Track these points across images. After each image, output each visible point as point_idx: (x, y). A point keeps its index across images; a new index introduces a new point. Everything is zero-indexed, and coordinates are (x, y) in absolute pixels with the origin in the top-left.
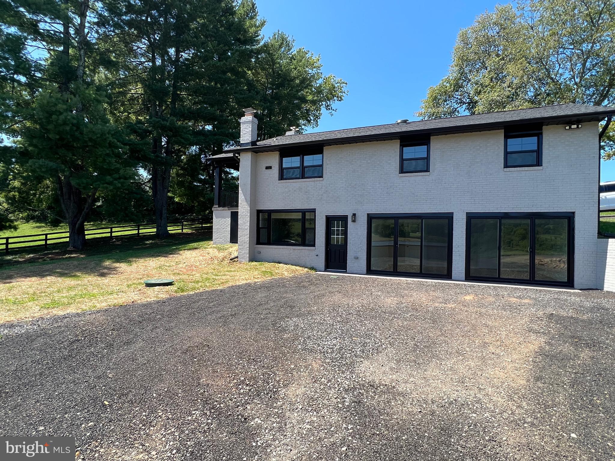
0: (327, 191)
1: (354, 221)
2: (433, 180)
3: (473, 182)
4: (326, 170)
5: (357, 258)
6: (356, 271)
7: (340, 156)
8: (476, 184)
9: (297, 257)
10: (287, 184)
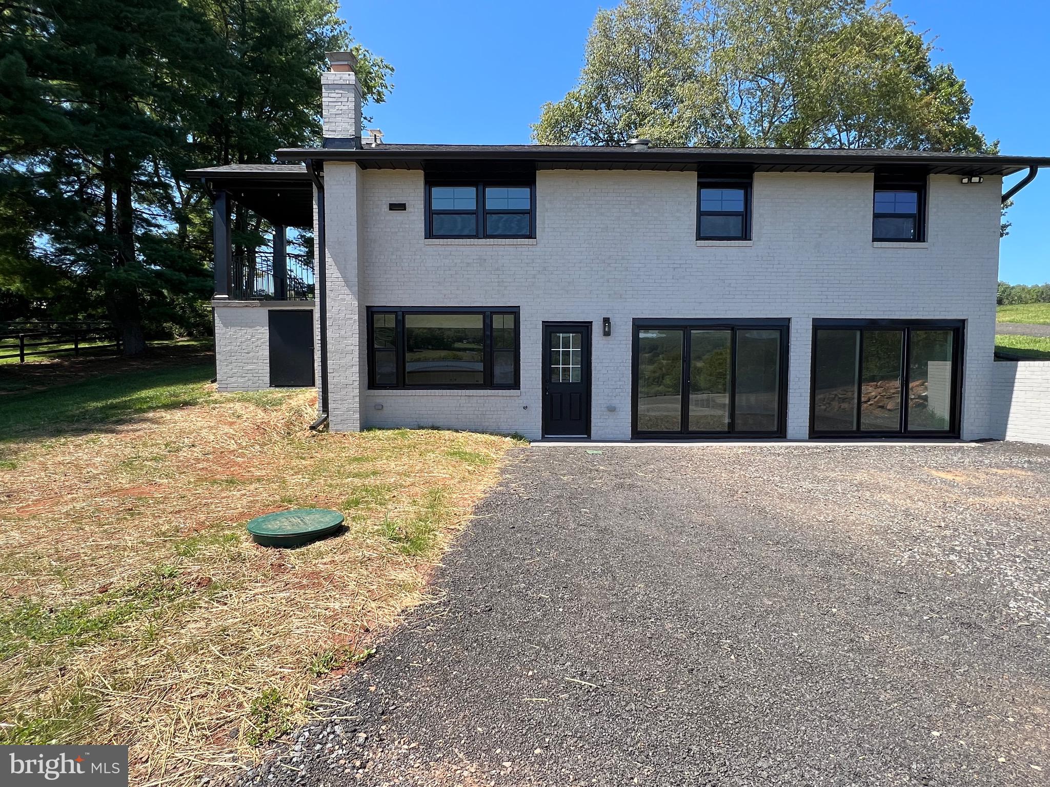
0: (545, 269)
1: (607, 334)
2: (757, 256)
3: (825, 263)
4: (544, 223)
5: (612, 409)
6: (611, 436)
7: (574, 195)
8: (830, 267)
9: (476, 412)
10: (449, 248)
